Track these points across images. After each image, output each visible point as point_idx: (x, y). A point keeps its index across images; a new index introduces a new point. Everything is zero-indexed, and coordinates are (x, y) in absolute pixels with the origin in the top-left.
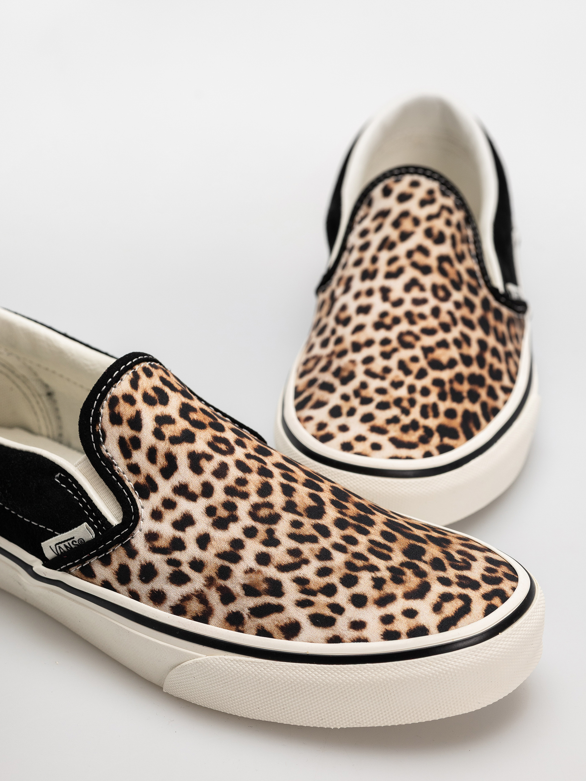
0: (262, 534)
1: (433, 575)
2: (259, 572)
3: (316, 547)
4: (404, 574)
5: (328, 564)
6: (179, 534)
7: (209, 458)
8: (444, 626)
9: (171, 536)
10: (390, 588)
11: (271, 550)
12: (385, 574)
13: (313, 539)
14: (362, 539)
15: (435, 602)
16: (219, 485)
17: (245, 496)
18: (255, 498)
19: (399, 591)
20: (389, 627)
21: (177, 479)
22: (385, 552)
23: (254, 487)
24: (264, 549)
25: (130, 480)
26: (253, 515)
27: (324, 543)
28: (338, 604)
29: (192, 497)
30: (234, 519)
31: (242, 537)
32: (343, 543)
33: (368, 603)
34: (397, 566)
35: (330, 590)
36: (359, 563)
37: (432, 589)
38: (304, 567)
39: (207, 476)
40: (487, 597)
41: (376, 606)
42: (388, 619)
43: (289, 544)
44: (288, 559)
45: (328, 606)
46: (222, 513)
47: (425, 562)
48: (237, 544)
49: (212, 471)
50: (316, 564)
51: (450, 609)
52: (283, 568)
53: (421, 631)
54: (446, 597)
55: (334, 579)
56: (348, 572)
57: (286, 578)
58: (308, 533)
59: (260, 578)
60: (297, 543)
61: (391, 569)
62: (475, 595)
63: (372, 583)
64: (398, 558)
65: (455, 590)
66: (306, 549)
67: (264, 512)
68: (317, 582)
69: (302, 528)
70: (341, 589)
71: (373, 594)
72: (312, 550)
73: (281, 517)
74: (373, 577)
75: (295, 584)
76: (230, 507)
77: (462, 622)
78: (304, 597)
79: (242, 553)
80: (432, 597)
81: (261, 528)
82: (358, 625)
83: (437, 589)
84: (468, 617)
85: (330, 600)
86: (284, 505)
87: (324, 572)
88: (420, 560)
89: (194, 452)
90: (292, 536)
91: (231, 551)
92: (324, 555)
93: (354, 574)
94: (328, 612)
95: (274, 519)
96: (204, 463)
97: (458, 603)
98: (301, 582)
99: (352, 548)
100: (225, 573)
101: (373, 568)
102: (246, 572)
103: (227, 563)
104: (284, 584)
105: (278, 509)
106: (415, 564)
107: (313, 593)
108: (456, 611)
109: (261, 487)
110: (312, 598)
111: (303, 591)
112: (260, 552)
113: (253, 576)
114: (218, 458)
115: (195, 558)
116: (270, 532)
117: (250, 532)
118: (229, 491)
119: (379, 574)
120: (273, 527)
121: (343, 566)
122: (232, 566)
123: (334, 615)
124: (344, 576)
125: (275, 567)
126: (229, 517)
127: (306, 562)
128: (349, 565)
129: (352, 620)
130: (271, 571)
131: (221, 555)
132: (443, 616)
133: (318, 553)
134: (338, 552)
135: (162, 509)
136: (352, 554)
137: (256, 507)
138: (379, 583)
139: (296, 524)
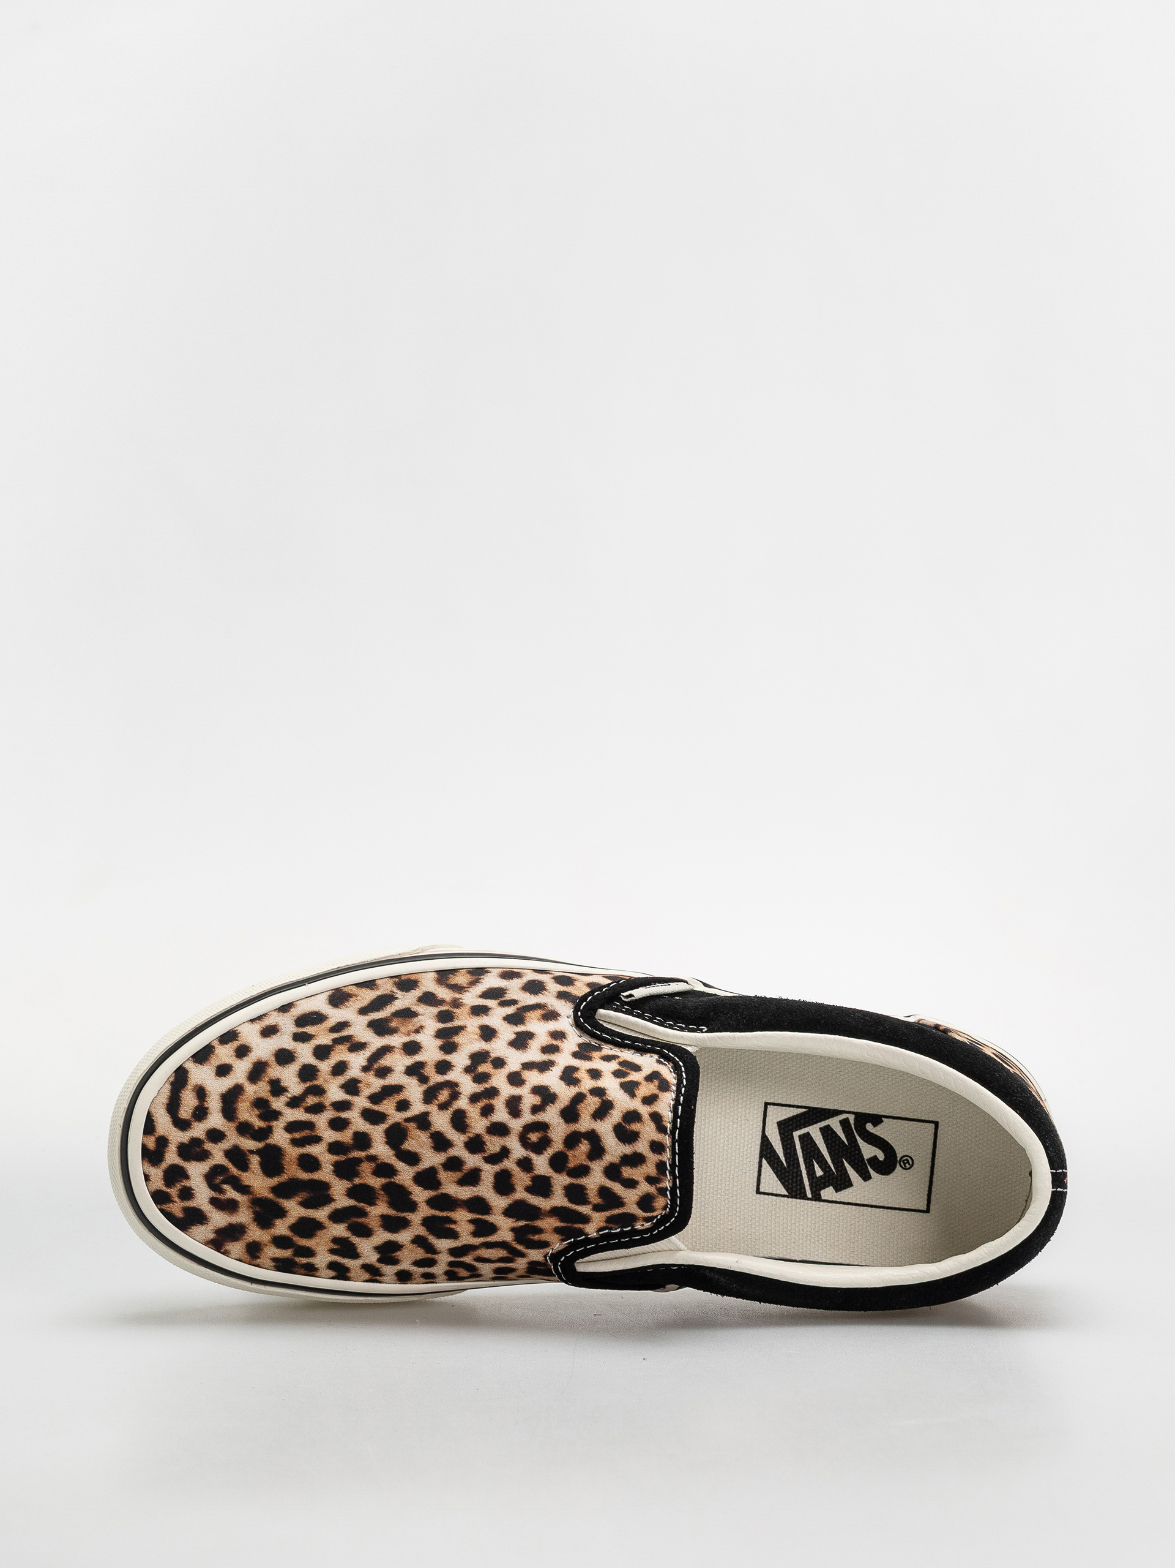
0: (430, 1071)
1: (233, 1139)
2: (408, 1034)
3: (366, 1092)
4: (261, 1117)
5: (341, 1080)
6: (521, 1028)
7: (535, 1109)
8: (181, 1075)
9: (528, 1024)
10: (261, 1089)
11: (409, 1061)
12: (278, 1104)
13: (375, 1098)
14: (330, 1136)
15: (208, 1099)
16: (507, 1090)
17: (474, 1098)
18: (462, 1103)
19: (252, 1091)
20: (235, 1044)
21: (556, 1071)
22: (297, 1135)
23: (472, 1115)
24: (418, 1058)
25: (607, 1050)
26: (453, 1086)
27: (361, 1102)
28: (303, 1043)
29: (528, 1066)
30: (468, 1070)
31: (448, 1058)
32: (344, 1115)
33: (274, 1059)
34: (274, 1124)
35: (322, 1052)
36: (311, 1100)
37: (221, 1115)
38: (365, 1063)
39: (524, 1091)
40: (163, 1142)
41: (263, 1060)
42: (242, 1051)
43: (397, 1078)
44: (386, 1061)
45: (314, 1036)
46: (483, 1068)
47: (251, 1152)
48: (449, 1048)
49: (523, 1099)
50: (354, 1072)
51: (189, 1101)
52: (386, 1050)
53: (202, 1056)
54: (201, 1113)
55: (325, 1067)
56: (316, 1083)
57: (376, 1042)
58: (385, 1102)
59: (403, 1029)
60: (387, 1084)
61: (276, 1115)
62: (177, 1137)
63: (284, 1084)
64: (280, 1137)
65: (198, 1130)
66: (375, 1084)
67: (444, 1095)
68: (341, 1054)
69: (395, 1105)
70: (311, 1060)
71: (275, 1071)
72: (368, 1085)
73: (423, 1103)
74: (287, 1091)
75: (363, 1040)
76: (481, 1078)
77: (167, 1091)
78: (345, 1033)
79: (439, 1042)
80: (214, 1104)
81: (436, 1078)
82: (269, 1031)
83: (216, 1119)
84: (164, 1099)
85: (315, 1042)
86: (431, 1119)
87: (340, 1068)
88: (258, 1152)
89: (553, 1103)
90: (398, 1089)
91: (451, 1038)
92: (352, 1087)
93: (308, 1084)
94: (309, 1030)
95: (429, 1096)
96: (536, 1100)
97: (185, 1112)
98: (357, 1047)
99: (329, 1114)
100: (444, 1017)
101: (294, 1103)
102: (422, 1027)
103: (449, 1025)
104: (374, 1035)
105: (433, 1109)
106: (260, 1141)
107: (336, 1041)
108: (181, 1100)
109: (466, 1122)
110: (335, 1035)
111: (348, 1038)
112: (420, 1053)
113: (411, 1027)
114: (527, 1118)
115: (487, 1015)
116: (423, 1079)
117: (443, 1067)
118: (493, 1092)
119: (283, 1099)
120: (425, 1087)
121: (326, 1086)
122: (441, 1026)
123: (300, 1030)
124: (317, 1075)
125: (394, 1047)
126: (476, 1068)
127: (365, 1069)
128: (319, 1091)
129: (279, 1034)
130: (396, 1040)
131: (459, 1029)
132: (189, 1087)
133: (359, 1085)
134: (341, 1100)
135: (555, 1043)
136: (326, 1107)
137: (455, 1096)
138: (277, 1088)
139: (403, 1105)
